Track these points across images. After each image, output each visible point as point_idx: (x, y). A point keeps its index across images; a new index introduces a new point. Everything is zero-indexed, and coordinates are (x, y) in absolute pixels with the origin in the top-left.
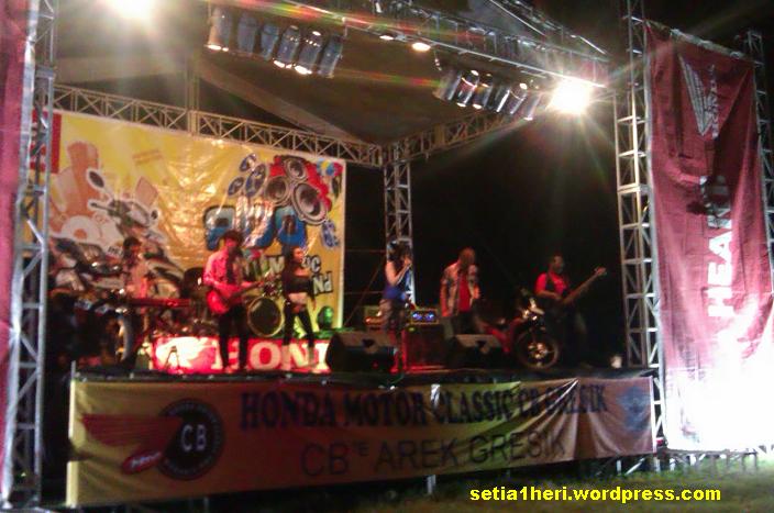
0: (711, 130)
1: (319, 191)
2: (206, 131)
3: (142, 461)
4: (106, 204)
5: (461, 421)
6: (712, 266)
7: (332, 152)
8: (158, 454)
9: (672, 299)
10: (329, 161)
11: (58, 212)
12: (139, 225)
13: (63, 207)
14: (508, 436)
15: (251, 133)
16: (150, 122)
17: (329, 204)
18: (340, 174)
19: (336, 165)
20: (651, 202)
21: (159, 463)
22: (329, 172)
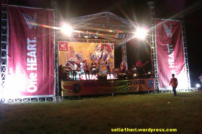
0: (170, 35)
1: (109, 49)
2: (90, 42)
3: (71, 91)
4: (75, 55)
5: (117, 86)
6: (169, 59)
7: (111, 43)
8: (73, 90)
9: (160, 66)
10: (111, 44)
11: (68, 57)
12: (80, 58)
13: (69, 56)
14: (126, 88)
15: (97, 41)
16: (81, 42)
17: (111, 51)
18: (113, 46)
19: (112, 45)
20: (156, 50)
21: (73, 91)
22: (111, 46)
